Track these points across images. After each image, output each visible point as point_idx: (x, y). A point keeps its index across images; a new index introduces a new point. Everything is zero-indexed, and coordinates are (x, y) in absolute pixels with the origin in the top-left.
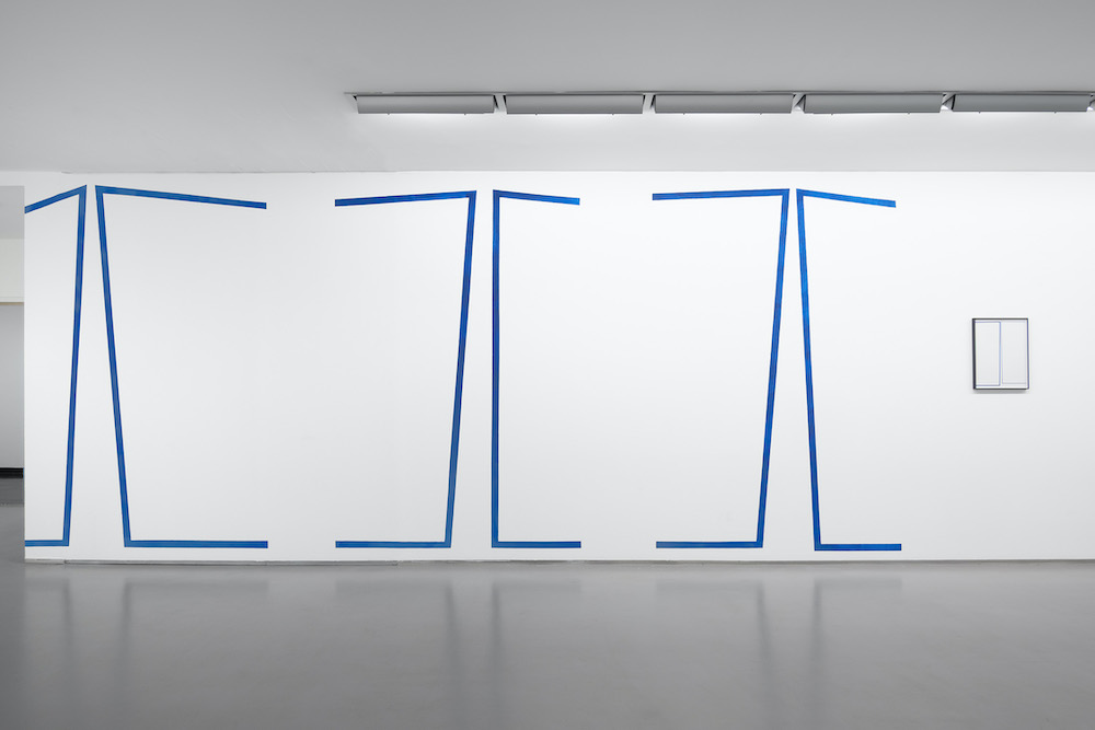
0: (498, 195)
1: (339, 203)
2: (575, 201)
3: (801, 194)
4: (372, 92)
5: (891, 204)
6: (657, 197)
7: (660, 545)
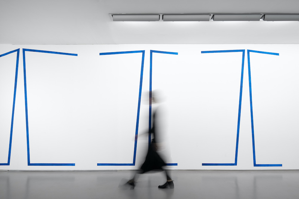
0: (152, 52)
1: (101, 54)
2: (176, 54)
3: (249, 51)
4: (118, 13)
5: (278, 54)
6: (202, 52)
7: (203, 164)
